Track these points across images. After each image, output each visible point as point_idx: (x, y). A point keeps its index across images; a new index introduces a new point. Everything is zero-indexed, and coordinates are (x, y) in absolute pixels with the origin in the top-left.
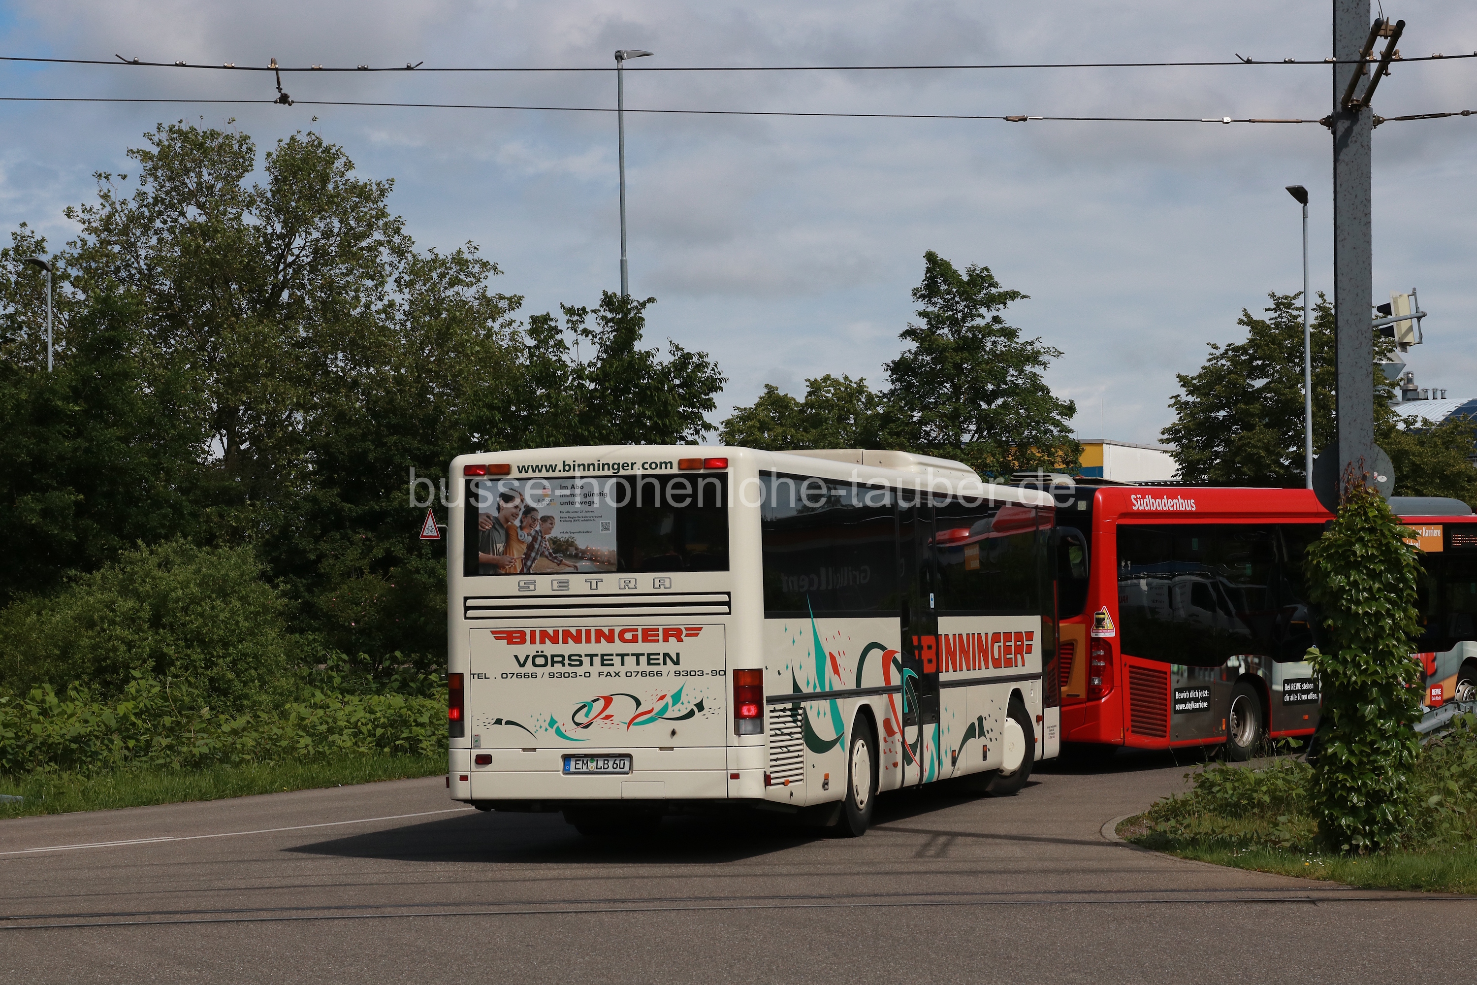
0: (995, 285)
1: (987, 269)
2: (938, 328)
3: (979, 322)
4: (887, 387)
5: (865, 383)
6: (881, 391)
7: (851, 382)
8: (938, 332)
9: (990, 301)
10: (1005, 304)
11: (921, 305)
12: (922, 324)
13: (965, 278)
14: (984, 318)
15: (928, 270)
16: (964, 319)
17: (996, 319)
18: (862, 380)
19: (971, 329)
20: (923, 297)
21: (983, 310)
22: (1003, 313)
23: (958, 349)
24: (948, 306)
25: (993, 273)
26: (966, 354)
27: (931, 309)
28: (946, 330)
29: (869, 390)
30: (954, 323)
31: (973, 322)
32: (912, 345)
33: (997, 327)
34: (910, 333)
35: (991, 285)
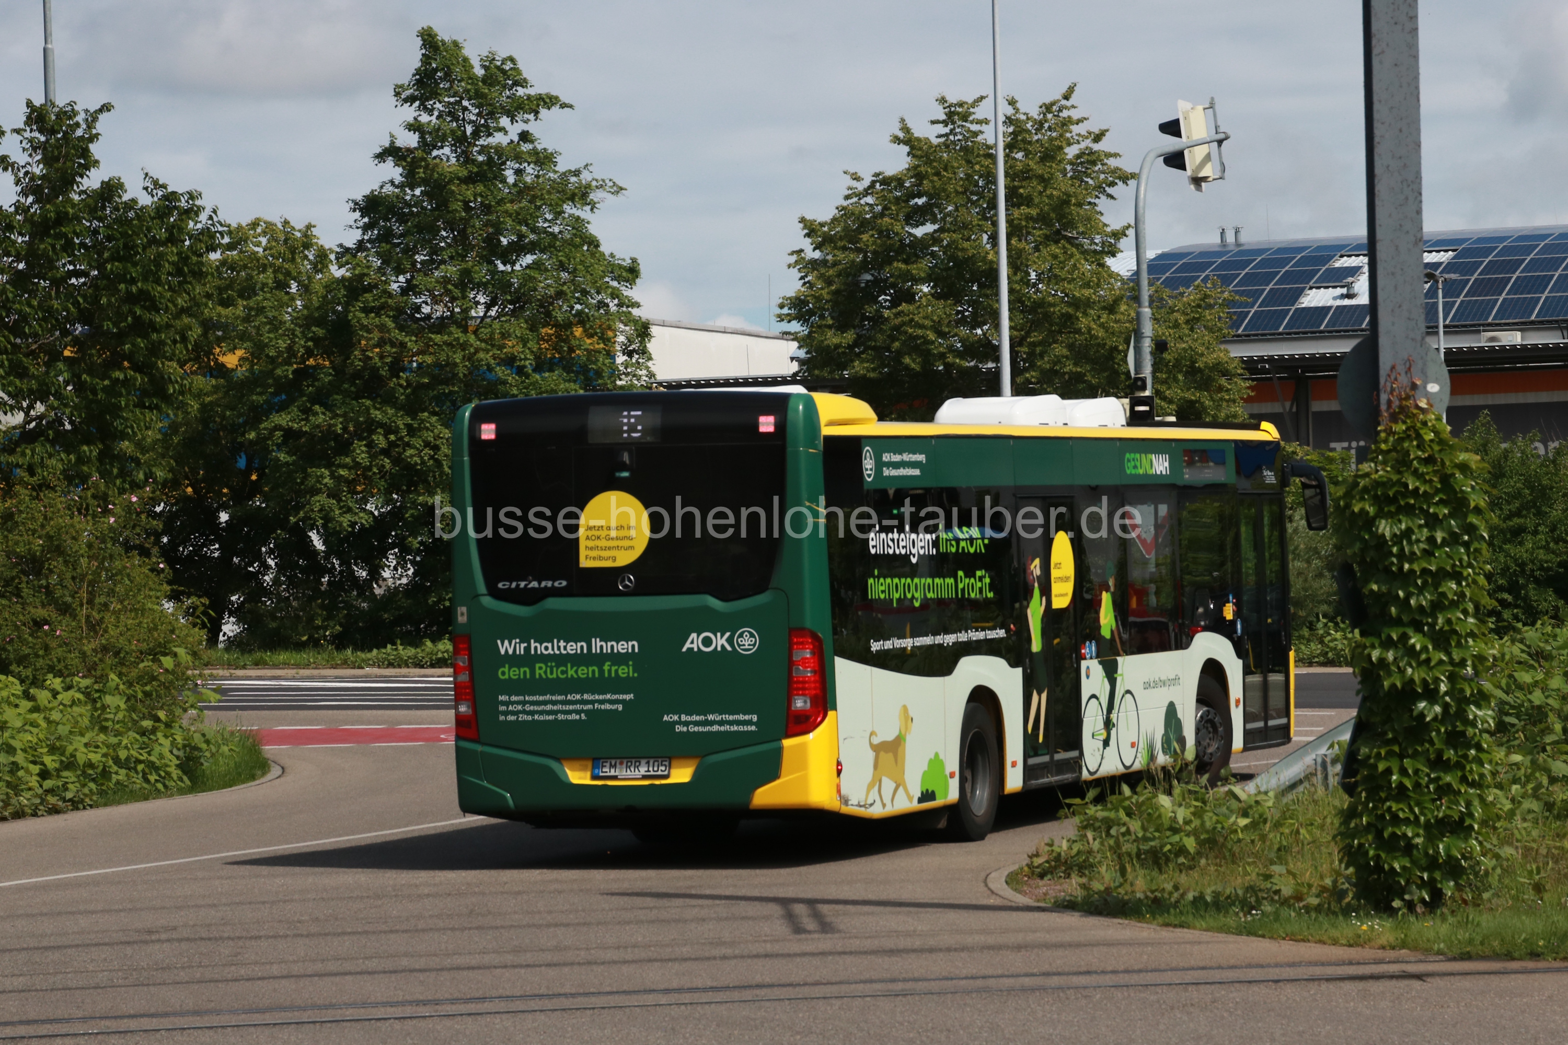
0: (523, 83)
1: (512, 60)
2: (435, 147)
3: (498, 139)
5: (315, 231)
6: (341, 246)
7: (293, 228)
8: (435, 153)
9: (516, 108)
10: (536, 113)
11: (409, 112)
12: (410, 140)
13: (479, 72)
14: (506, 133)
15: (426, 59)
16: (476, 134)
17: (525, 136)
18: (309, 227)
19: (484, 150)
20: (411, 100)
21: (504, 121)
22: (533, 127)
23: (470, 180)
24: (452, 113)
25: (521, 65)
26: (480, 188)
27: (424, 118)
28: (447, 150)
29: (320, 242)
30: (460, 141)
31: (490, 140)
32: (392, 171)
33: (525, 147)
34: (391, 152)
35: (516, 83)
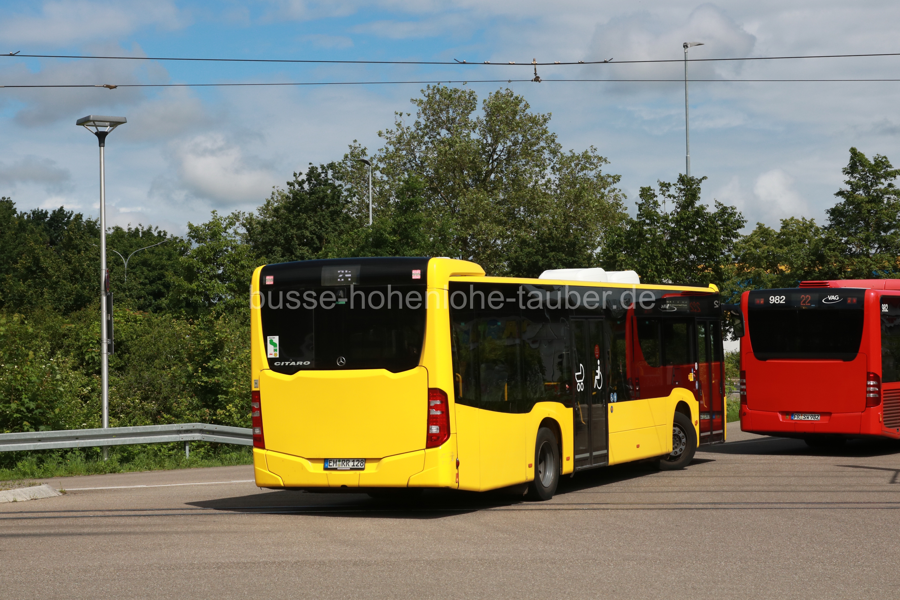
0: (890, 166)
1: (885, 157)
2: (857, 191)
3: (881, 186)
4: (827, 224)
5: (814, 221)
6: (823, 226)
7: (806, 220)
8: (857, 193)
9: (888, 175)
10: (895, 177)
11: (847, 178)
12: (848, 188)
13: (873, 162)
14: (883, 184)
15: (852, 158)
16: (872, 185)
17: (890, 185)
18: (812, 220)
19: (875, 191)
20: (848, 173)
21: (883, 180)
22: (894, 182)
23: (869, 202)
24: (862, 178)
25: (889, 159)
26: (873, 205)
27: (852, 180)
28: (861, 192)
29: (817, 225)
30: (866, 188)
31: (877, 187)
32: (842, 200)
33: (891, 189)
34: (840, 193)
35: (887, 167)
